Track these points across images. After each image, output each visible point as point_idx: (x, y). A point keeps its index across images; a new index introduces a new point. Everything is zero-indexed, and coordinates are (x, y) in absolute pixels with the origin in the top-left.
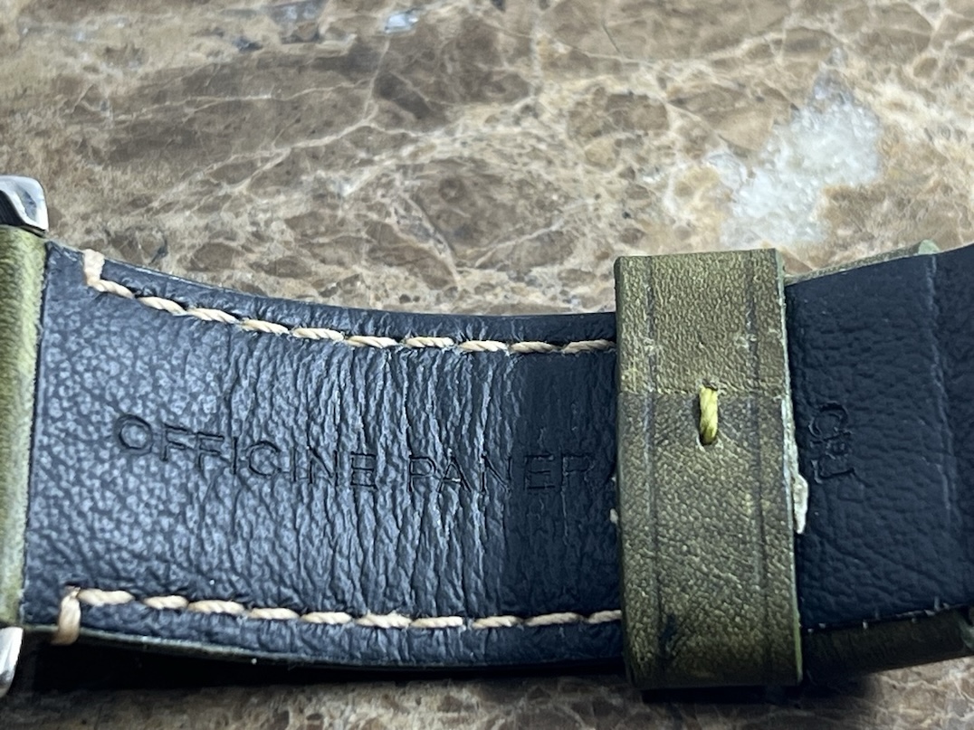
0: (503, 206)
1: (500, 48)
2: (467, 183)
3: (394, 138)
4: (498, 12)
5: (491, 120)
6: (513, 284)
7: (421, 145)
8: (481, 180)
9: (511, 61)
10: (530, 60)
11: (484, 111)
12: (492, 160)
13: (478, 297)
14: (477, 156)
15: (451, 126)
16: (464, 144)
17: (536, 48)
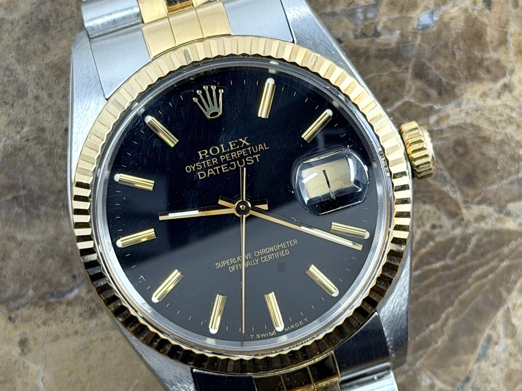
0: (491, 159)
1: (488, 40)
2: (469, 142)
3: (425, 110)
4: (487, 11)
5: (484, 95)
6: (496, 215)
7: (441, 114)
8: (477, 141)
9: (495, 49)
10: (507, 49)
11: (479, 88)
12: (484, 125)
13: (476, 225)
14: (475, 123)
15: (460, 100)
16: (467, 113)
17: (510, 39)
